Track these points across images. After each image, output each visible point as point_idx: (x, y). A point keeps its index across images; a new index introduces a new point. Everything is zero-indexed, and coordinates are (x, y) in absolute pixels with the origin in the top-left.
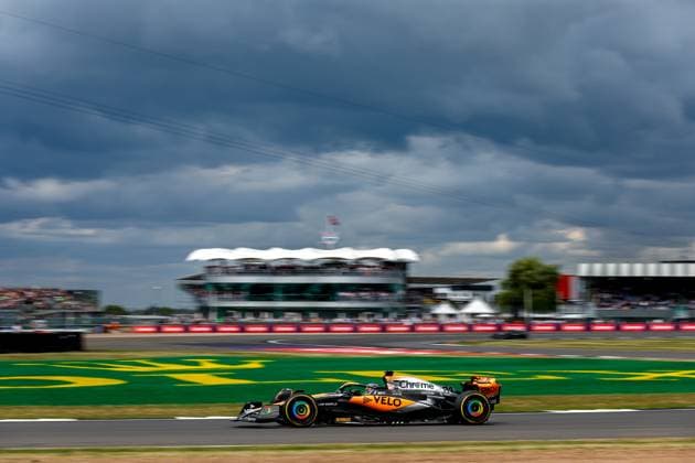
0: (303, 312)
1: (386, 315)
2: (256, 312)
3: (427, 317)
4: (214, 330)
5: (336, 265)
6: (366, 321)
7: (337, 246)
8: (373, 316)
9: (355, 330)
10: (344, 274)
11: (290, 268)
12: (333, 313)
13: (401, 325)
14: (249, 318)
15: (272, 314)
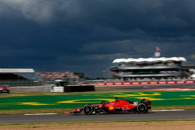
0: (150, 78)
1: (176, 78)
2: (135, 78)
3: (189, 78)
4: (123, 84)
5: (160, 63)
6: (170, 80)
7: (160, 57)
8: (172, 78)
9: (167, 83)
10: (162, 65)
11: (145, 64)
12: (159, 78)
13: (181, 81)
14: (133, 80)
15: (140, 79)
